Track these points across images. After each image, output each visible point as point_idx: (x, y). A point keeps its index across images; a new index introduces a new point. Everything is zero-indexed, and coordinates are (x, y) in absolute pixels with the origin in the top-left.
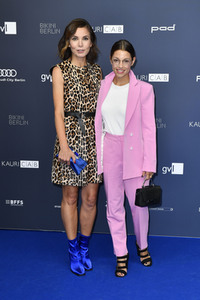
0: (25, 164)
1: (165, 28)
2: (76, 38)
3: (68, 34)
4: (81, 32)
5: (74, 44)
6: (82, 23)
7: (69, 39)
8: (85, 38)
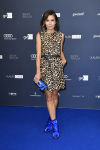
2: (48, 21)
4: (50, 17)
7: (45, 21)
8: (53, 20)
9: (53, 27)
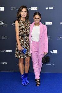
0: (7, 51)
1: (50, 8)
2: (22, 12)
3: (20, 10)
4: (24, 10)
5: (22, 13)
6: (24, 7)
7: (20, 12)
8: (25, 12)
9: (26, 16)
